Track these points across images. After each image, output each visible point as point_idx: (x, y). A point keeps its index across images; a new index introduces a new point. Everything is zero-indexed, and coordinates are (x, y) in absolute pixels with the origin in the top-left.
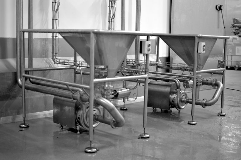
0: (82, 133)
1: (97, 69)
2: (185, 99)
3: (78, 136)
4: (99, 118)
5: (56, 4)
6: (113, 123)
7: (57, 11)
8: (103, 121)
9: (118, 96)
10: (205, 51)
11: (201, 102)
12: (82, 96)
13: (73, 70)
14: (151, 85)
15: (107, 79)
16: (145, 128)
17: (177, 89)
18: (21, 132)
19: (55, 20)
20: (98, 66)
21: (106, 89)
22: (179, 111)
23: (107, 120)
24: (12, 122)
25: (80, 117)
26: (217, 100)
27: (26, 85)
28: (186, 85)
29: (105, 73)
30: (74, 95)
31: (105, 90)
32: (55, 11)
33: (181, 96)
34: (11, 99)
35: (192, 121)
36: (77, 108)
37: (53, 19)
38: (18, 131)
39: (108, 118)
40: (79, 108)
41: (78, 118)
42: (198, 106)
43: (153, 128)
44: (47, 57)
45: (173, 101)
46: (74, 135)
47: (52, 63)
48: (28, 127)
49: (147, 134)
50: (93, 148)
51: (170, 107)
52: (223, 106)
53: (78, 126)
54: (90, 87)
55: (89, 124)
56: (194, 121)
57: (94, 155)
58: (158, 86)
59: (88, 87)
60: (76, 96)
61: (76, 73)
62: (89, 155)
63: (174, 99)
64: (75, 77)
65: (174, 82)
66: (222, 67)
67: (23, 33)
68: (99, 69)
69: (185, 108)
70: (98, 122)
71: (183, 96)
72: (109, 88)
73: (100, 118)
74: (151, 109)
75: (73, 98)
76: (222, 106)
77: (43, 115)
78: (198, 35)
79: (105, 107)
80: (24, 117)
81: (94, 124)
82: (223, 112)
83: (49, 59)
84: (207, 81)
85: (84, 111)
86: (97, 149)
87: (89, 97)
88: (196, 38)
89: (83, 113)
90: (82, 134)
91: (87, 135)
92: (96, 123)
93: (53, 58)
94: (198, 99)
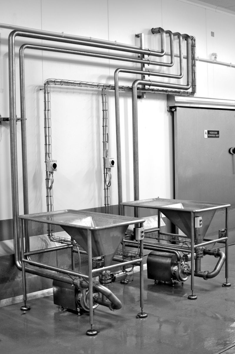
0: (83, 314)
1: (95, 260)
2: (187, 271)
3: (79, 317)
4: (98, 300)
5: (50, 180)
6: (111, 305)
7: (51, 188)
8: (102, 303)
9: (116, 279)
10: (202, 226)
11: (203, 274)
12: (82, 282)
13: (71, 248)
14: (152, 256)
15: (104, 268)
16: (142, 308)
17: (178, 261)
18: (24, 316)
19: (49, 197)
20: (96, 257)
21: (103, 274)
22: (182, 283)
23: (106, 303)
24: (12, 304)
25: (81, 300)
26: (219, 272)
27: (26, 268)
28: (186, 259)
29: (102, 263)
30: (74, 281)
31: (103, 276)
32: (49, 188)
33: (183, 268)
34: (10, 281)
35: (192, 296)
36: (77, 291)
37: (47, 196)
38: (21, 315)
39: (106, 301)
40: (79, 291)
41: (78, 300)
42: (200, 278)
43: (152, 306)
44: (43, 234)
45: (174, 273)
46: (75, 316)
47: (47, 240)
48: (29, 309)
49: (145, 313)
50: (94, 330)
51: (172, 279)
52: (228, 277)
53: (78, 307)
54: (89, 277)
55: (90, 307)
56: (194, 296)
57: (94, 337)
58: (159, 257)
59: (87, 277)
60: (76, 282)
61: (73, 251)
62: (91, 337)
63: (175, 271)
64: (72, 255)
65: (174, 254)
66: (224, 237)
67: (21, 220)
68: (97, 260)
69: (187, 280)
70: (97, 304)
71: (184, 268)
72: (106, 274)
73: (100, 301)
74: (152, 282)
75: (73, 284)
76: (226, 276)
77: (42, 294)
78: (194, 211)
79: (104, 293)
80: (25, 300)
81: (94, 305)
82: (228, 282)
83: (45, 237)
84: (210, 251)
85: (84, 294)
86: (97, 331)
87: (89, 284)
88: (192, 214)
89: (83, 296)
90: (83, 316)
91: (87, 316)
92: (96, 305)
93: (49, 235)
94: (200, 271)
